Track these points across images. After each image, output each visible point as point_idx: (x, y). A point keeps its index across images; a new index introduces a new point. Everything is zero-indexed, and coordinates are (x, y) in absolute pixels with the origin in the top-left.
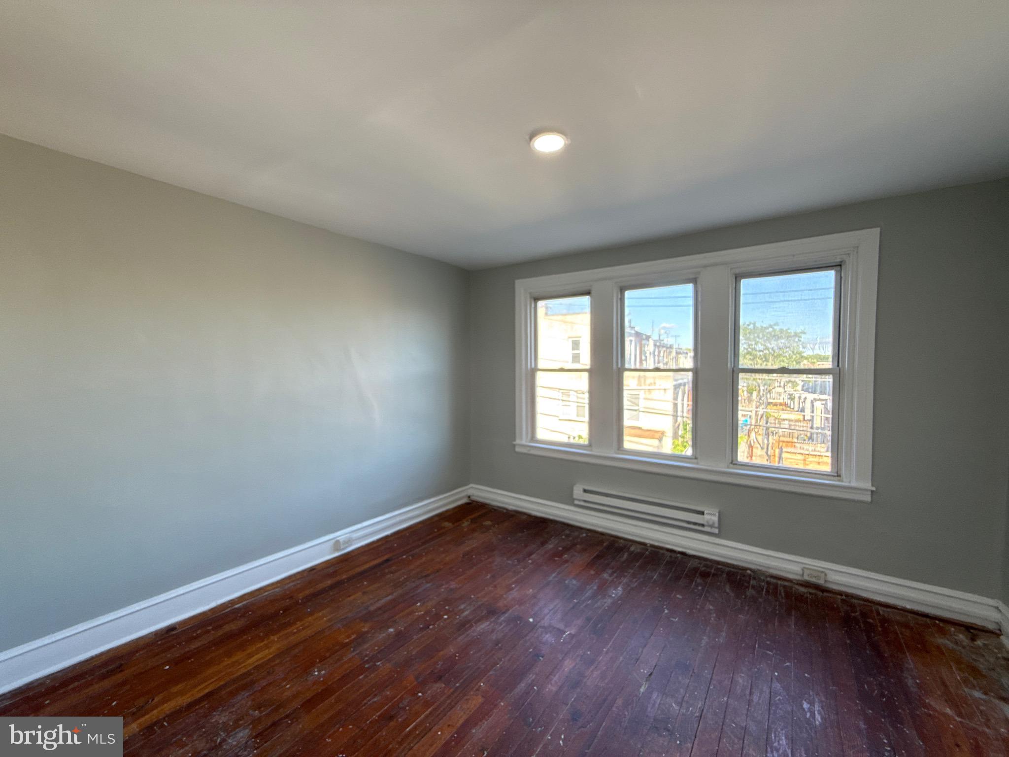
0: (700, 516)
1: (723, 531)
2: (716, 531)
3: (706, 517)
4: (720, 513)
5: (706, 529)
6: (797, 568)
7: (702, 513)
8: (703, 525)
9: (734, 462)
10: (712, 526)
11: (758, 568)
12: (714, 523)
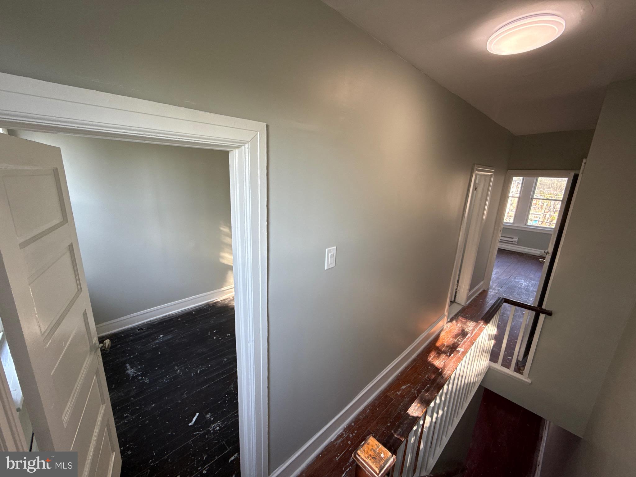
0: (512, 239)
1: (519, 243)
2: (516, 243)
3: (514, 239)
4: (518, 239)
5: (513, 243)
6: (539, 253)
7: (513, 238)
8: (512, 242)
9: (526, 225)
10: (515, 242)
11: (527, 253)
12: (516, 241)
